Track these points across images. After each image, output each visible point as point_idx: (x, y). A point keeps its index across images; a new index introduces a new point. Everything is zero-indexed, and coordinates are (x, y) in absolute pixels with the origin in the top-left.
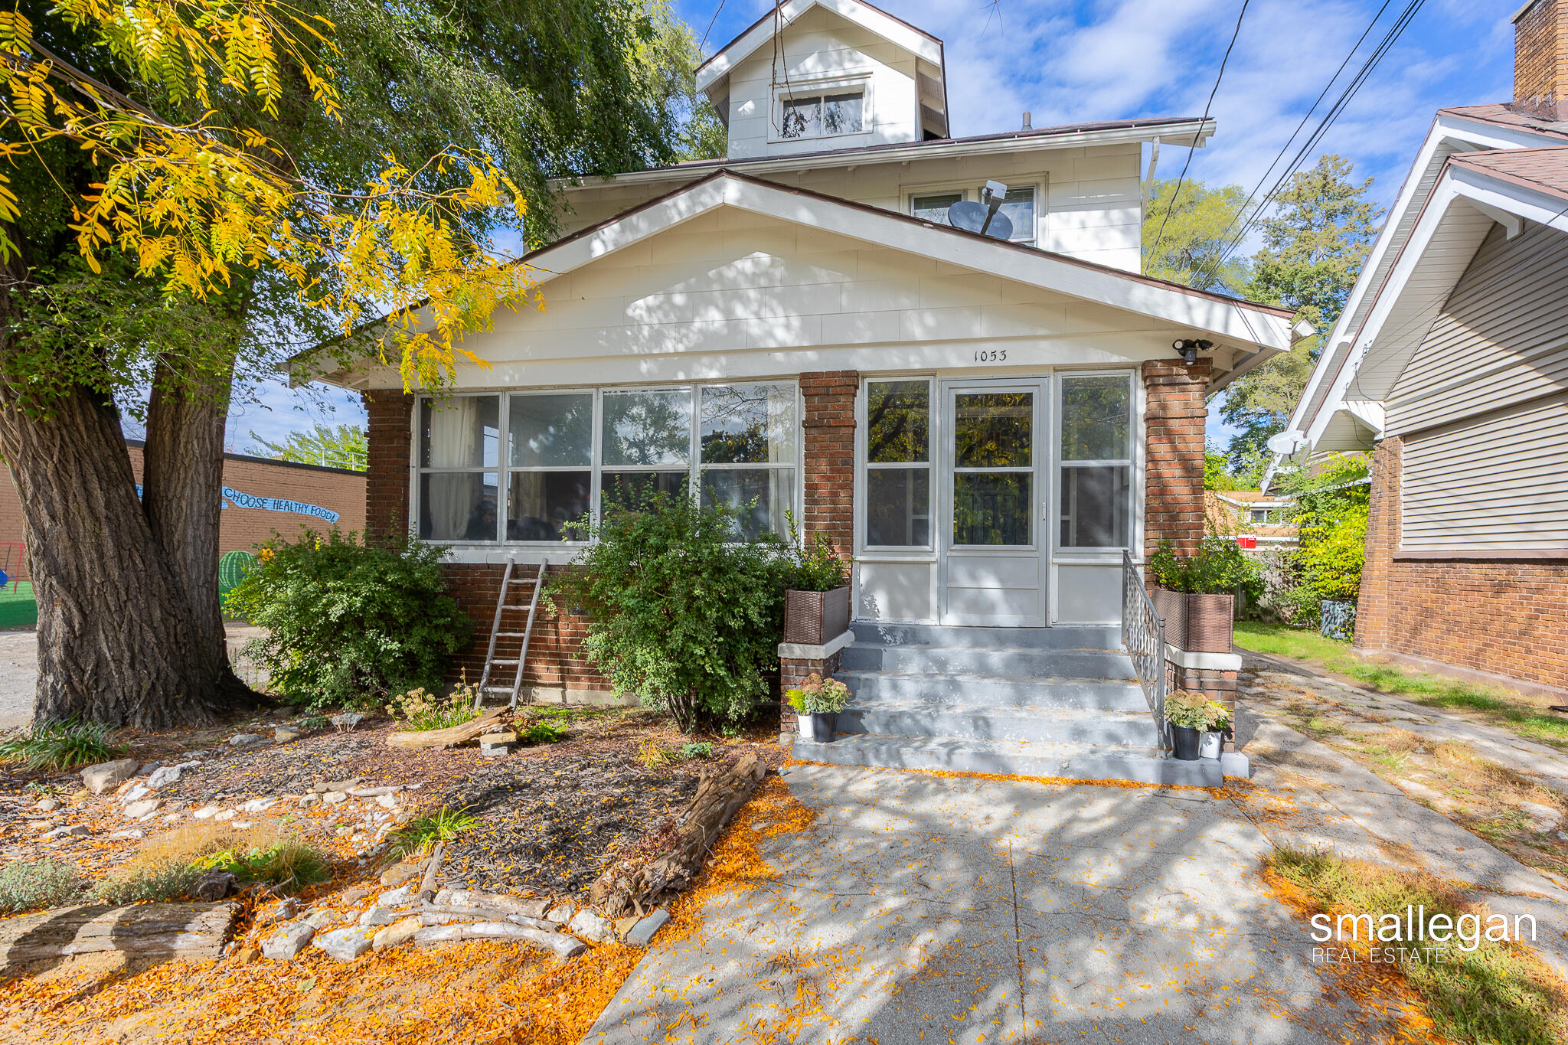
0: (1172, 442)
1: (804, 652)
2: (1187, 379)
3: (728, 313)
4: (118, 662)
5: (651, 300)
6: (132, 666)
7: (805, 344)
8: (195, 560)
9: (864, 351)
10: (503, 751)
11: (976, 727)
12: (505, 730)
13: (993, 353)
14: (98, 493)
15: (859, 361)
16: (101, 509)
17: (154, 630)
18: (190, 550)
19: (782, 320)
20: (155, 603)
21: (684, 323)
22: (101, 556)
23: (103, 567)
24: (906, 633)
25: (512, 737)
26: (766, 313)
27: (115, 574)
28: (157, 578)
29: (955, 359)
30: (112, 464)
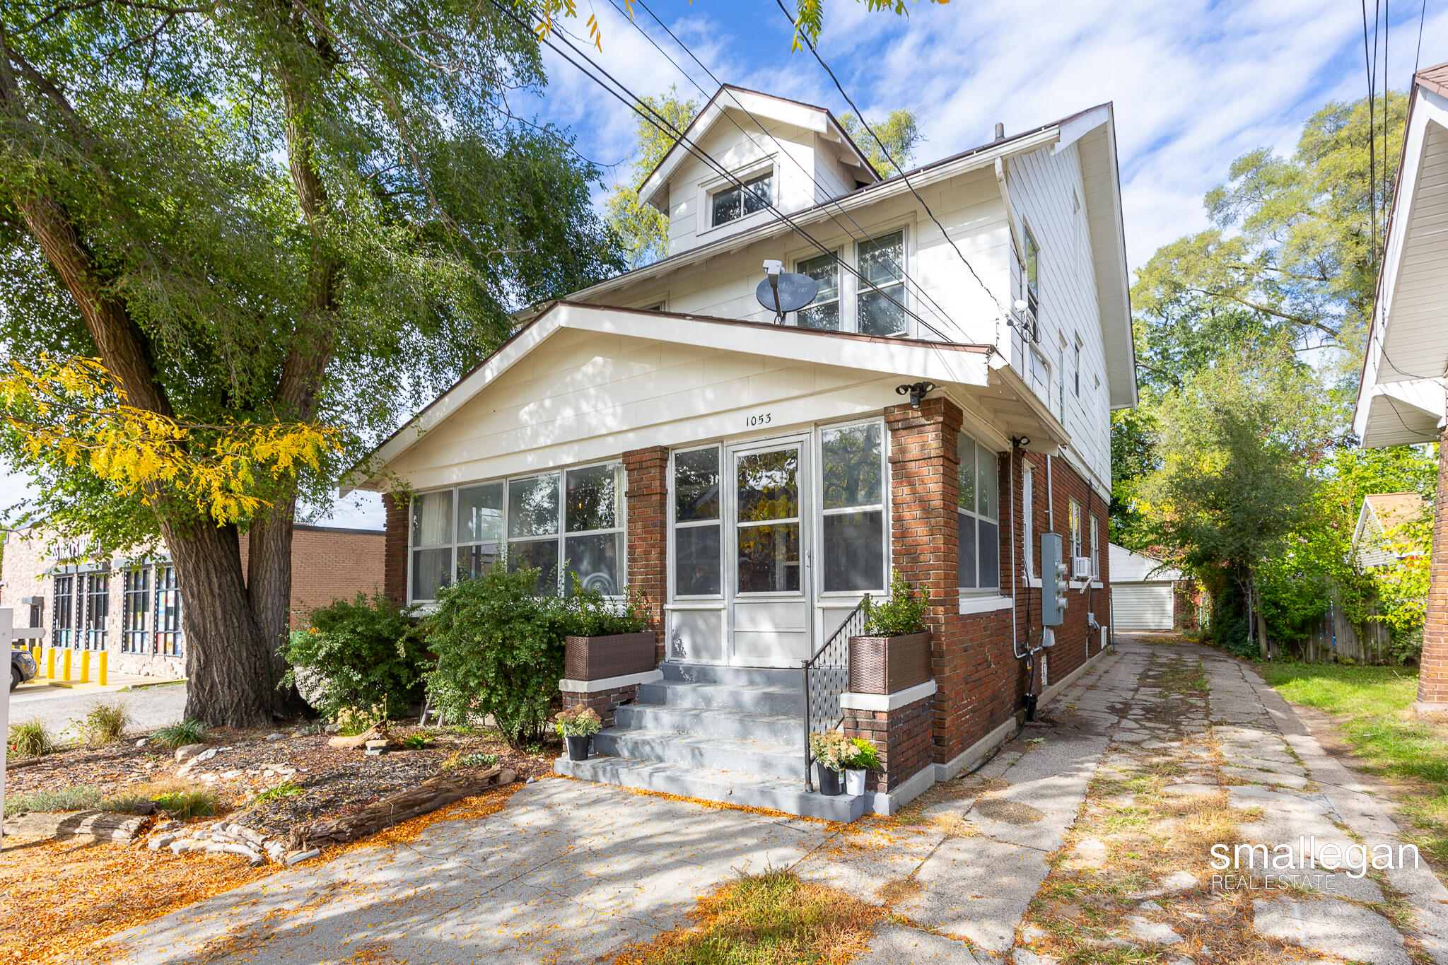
0: (911, 484)
1: (574, 686)
2: (923, 421)
3: (577, 410)
4: (222, 684)
5: (532, 406)
6: (229, 687)
7: (625, 428)
8: (273, 619)
9: (666, 428)
10: (377, 753)
11: (694, 755)
12: (382, 738)
13: (761, 418)
14: (215, 580)
15: (663, 438)
16: (216, 590)
17: (242, 665)
18: (270, 612)
19: (610, 410)
20: (244, 648)
21: (551, 421)
22: (215, 619)
23: (216, 625)
24: (699, 672)
25: (383, 743)
26: (600, 406)
27: (222, 629)
28: (246, 631)
29: (731, 425)
30: (224, 561)
